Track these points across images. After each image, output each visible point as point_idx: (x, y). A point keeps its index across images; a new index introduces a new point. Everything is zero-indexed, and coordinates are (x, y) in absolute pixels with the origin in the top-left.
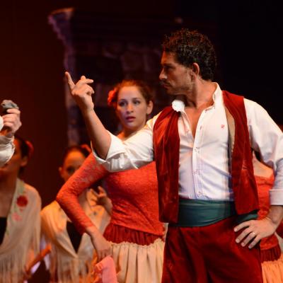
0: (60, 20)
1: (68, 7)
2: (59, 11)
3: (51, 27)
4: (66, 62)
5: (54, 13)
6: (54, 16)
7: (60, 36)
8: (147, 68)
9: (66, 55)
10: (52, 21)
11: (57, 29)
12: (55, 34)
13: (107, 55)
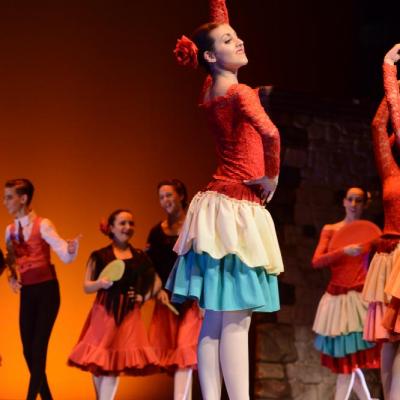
1: (268, 84)
2: (262, 87)
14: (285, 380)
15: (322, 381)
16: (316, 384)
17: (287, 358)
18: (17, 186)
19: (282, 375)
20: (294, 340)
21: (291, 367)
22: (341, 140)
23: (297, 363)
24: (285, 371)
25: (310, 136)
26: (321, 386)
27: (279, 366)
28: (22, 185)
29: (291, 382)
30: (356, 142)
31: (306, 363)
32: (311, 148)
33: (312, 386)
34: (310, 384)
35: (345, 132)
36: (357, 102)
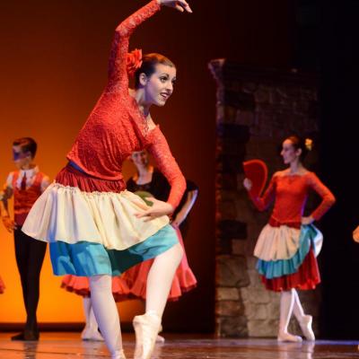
0: (216, 66)
1: (221, 58)
2: (216, 61)
3: (209, 70)
4: (218, 94)
5: (212, 61)
6: (212, 64)
7: (215, 77)
8: (271, 101)
9: (219, 89)
10: (210, 67)
11: (213, 73)
12: (212, 76)
13: (245, 91)
14: (240, 301)
15: (270, 302)
16: (266, 304)
17: (241, 284)
18: (22, 145)
19: (237, 297)
20: (247, 268)
21: (244, 291)
22: (282, 103)
23: (249, 287)
24: (240, 293)
25: (257, 100)
26: (269, 306)
27: (235, 289)
28: (26, 143)
29: (245, 302)
30: (295, 104)
31: (257, 287)
32: (257, 109)
33: (263, 306)
34: (260, 304)
35: (285, 96)
36: (295, 71)
